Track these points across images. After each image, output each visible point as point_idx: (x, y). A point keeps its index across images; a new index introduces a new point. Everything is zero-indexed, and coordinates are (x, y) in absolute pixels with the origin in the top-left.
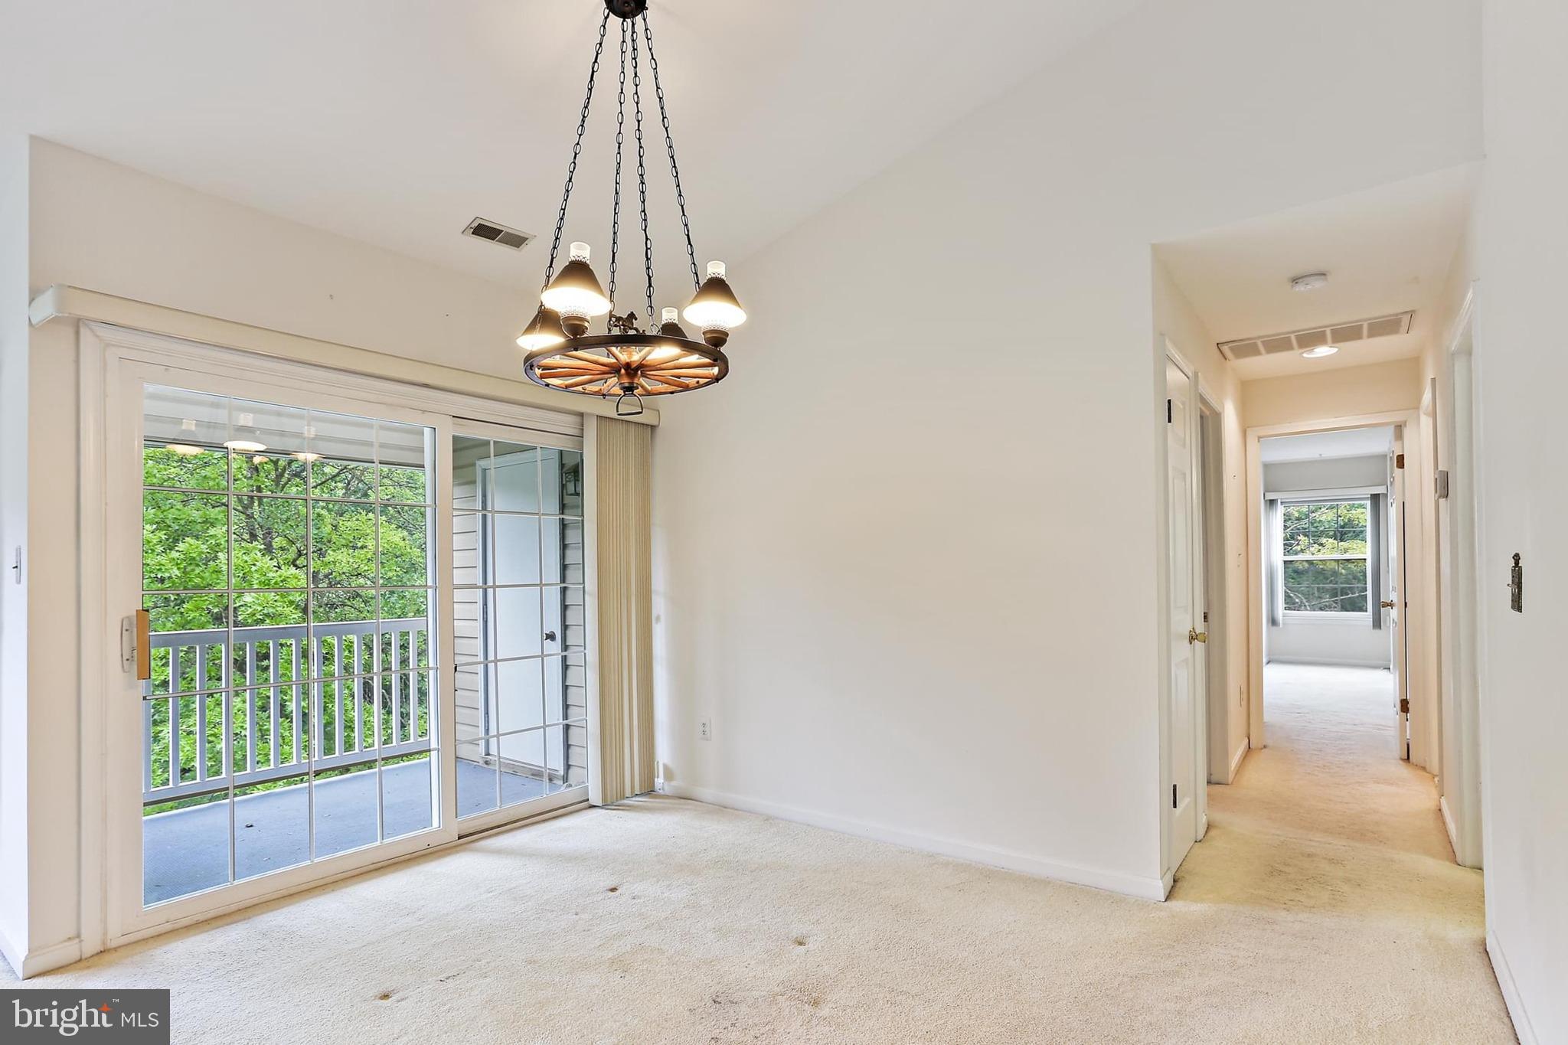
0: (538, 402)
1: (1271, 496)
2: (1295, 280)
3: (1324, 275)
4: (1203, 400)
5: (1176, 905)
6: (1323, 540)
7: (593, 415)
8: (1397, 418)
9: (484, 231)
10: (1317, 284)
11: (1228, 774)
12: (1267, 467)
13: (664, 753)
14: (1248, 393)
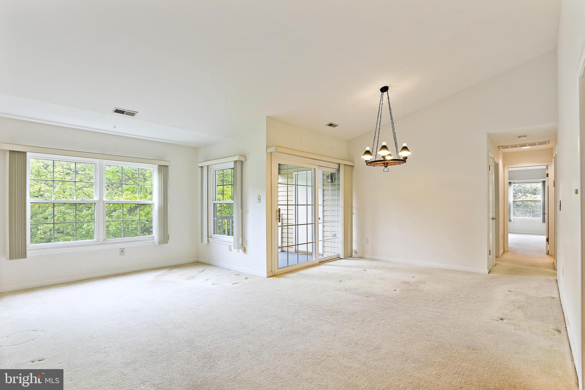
0: (332, 161)
1: (510, 181)
2: (519, 137)
3: (526, 136)
4: (495, 162)
5: (490, 274)
6: (527, 194)
7: (343, 164)
8: (547, 164)
9: (331, 125)
10: (524, 138)
11: (499, 255)
12: (509, 172)
13: (355, 247)
14: (505, 157)
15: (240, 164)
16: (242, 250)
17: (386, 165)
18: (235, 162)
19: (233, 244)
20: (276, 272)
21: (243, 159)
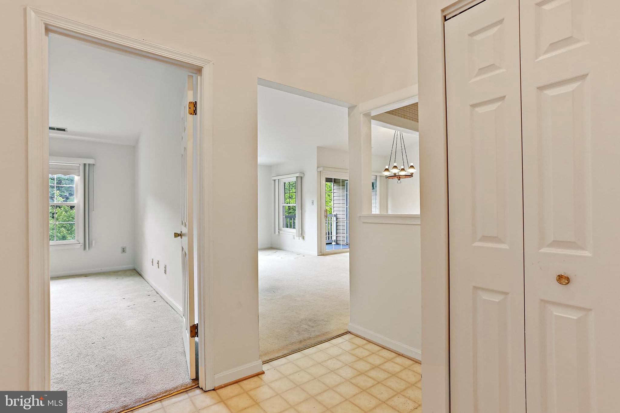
7: (377, 176)
15: (301, 178)
16: (302, 238)
17: (399, 179)
18: (297, 177)
19: (295, 234)
20: (324, 253)
21: (302, 175)
